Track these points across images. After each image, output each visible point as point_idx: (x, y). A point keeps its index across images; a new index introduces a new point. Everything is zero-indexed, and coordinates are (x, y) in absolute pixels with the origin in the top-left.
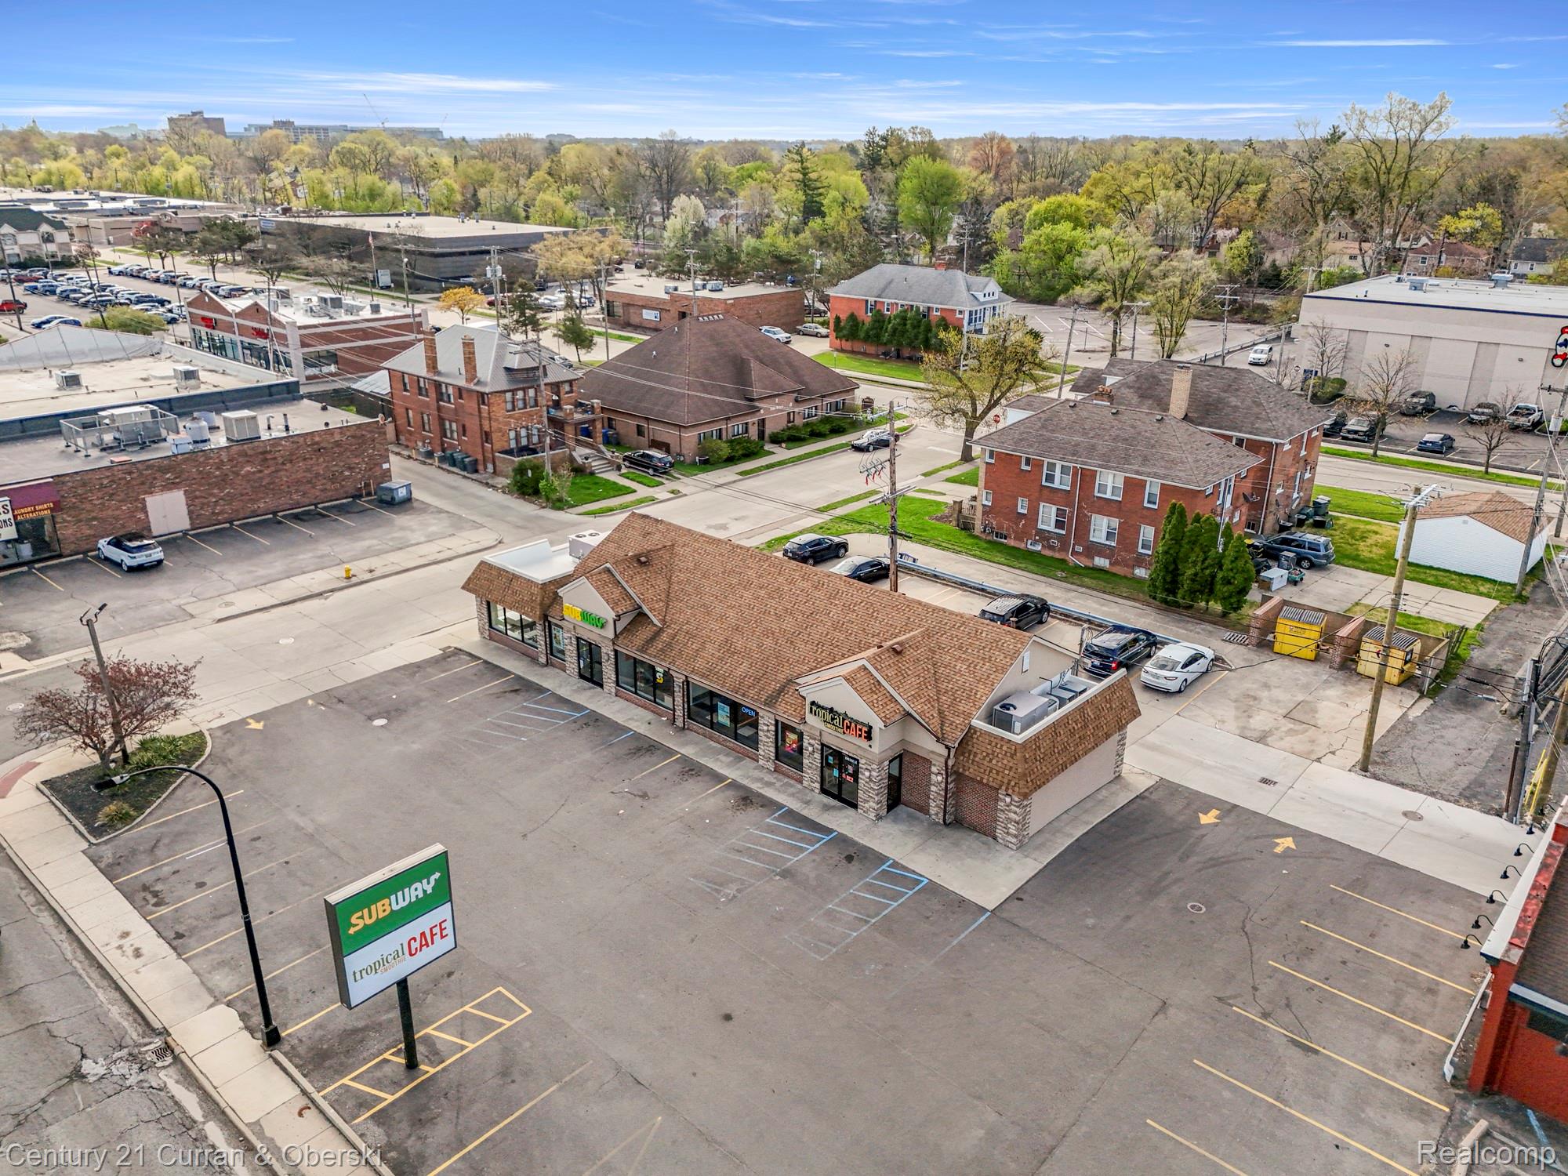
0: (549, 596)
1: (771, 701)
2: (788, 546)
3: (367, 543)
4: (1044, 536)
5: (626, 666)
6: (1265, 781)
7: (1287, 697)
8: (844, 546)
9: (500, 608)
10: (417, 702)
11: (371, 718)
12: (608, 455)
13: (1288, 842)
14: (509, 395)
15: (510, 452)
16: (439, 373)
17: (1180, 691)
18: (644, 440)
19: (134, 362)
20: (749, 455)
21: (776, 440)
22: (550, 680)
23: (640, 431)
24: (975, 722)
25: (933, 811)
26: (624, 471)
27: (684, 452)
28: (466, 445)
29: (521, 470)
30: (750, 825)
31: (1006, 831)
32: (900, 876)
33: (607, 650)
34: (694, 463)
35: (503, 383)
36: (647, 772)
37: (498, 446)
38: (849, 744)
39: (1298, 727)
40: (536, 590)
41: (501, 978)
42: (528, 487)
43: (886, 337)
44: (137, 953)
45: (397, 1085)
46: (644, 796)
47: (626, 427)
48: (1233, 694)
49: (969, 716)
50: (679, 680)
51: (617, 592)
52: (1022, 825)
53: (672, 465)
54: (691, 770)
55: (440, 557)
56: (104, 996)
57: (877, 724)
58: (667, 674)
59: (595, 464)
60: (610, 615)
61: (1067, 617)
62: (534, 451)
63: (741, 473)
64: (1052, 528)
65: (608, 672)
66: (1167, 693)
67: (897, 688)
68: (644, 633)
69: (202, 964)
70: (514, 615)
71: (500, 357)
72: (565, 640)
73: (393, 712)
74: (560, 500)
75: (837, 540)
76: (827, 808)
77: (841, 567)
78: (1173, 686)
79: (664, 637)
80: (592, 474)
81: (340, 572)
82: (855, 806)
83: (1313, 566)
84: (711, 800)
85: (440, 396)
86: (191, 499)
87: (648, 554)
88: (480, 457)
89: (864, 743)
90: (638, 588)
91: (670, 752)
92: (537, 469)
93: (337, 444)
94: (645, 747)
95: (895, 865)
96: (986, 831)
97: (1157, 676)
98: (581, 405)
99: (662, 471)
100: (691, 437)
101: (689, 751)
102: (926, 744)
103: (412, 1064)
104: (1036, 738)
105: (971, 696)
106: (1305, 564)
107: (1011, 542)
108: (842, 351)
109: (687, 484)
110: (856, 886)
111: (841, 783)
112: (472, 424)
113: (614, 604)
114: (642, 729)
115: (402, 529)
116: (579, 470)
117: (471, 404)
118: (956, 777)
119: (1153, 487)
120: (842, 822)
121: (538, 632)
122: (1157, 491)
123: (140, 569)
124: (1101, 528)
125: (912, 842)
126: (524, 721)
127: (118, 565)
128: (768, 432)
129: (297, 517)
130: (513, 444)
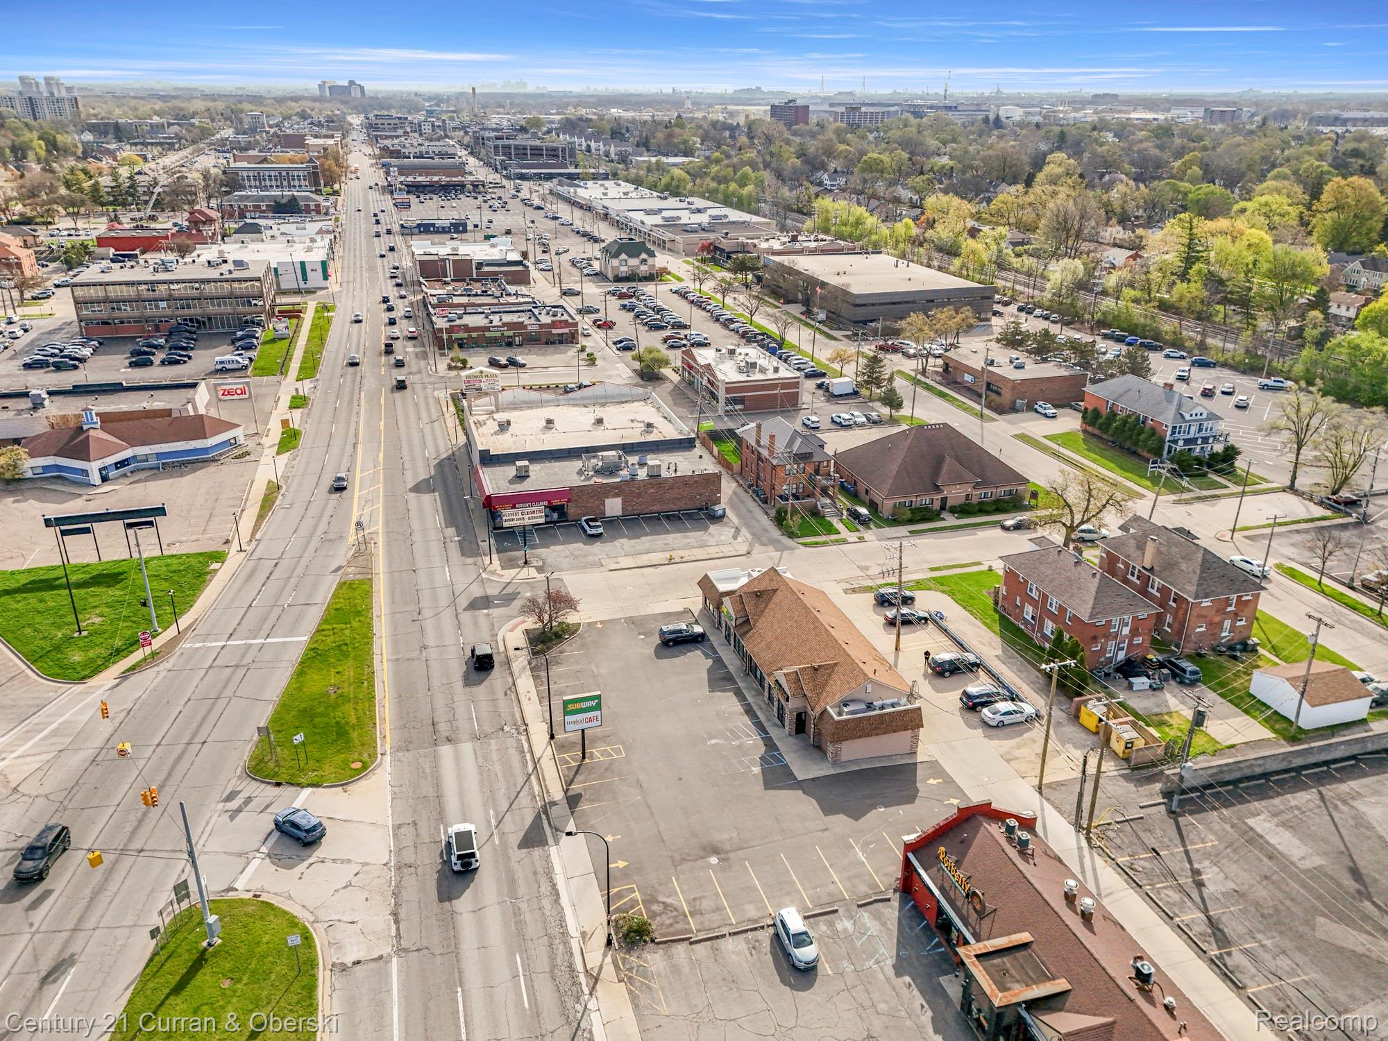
0: (721, 598)
1: (769, 674)
3: (688, 540)
5: (736, 642)
8: (913, 599)
11: (639, 634)
12: (839, 504)
13: (956, 802)
14: (788, 467)
15: (784, 497)
16: (760, 446)
17: (997, 726)
18: (867, 498)
20: (925, 520)
22: (714, 636)
23: (867, 492)
24: (828, 708)
25: (811, 739)
26: (843, 518)
27: (884, 512)
28: (764, 488)
29: (780, 510)
30: (741, 722)
31: (829, 755)
33: (733, 632)
34: (886, 520)
35: (786, 460)
36: (720, 689)
37: (777, 493)
38: (783, 700)
40: (718, 594)
41: (623, 743)
42: (780, 520)
43: (1113, 430)
44: (529, 698)
45: (577, 761)
47: (861, 488)
49: (828, 704)
50: (748, 653)
52: (835, 755)
53: (872, 520)
57: (790, 696)
58: (745, 650)
59: (828, 510)
60: (734, 616)
61: (989, 672)
62: (798, 498)
63: (913, 532)
65: (732, 640)
66: (984, 726)
67: (806, 684)
68: (746, 628)
72: (722, 621)
74: (793, 532)
75: (913, 594)
78: (993, 723)
80: (822, 517)
81: (667, 555)
82: (784, 727)
84: (735, 708)
85: (759, 459)
86: (624, 502)
87: (766, 591)
88: (768, 496)
89: (786, 703)
90: (751, 607)
92: (786, 513)
93: (696, 482)
95: (780, 753)
96: (825, 753)
97: (985, 714)
99: (864, 522)
100: (892, 503)
103: (584, 758)
104: (848, 720)
105: (834, 697)
106: (1174, 681)
107: (1012, 619)
108: (1086, 432)
109: (873, 533)
111: (782, 716)
112: (768, 478)
113: (737, 612)
115: (711, 534)
116: (815, 514)
117: (770, 469)
118: (817, 726)
119: (1070, 613)
122: (1071, 615)
124: (1049, 627)
125: (793, 748)
127: (585, 533)
128: (947, 506)
130: (787, 492)
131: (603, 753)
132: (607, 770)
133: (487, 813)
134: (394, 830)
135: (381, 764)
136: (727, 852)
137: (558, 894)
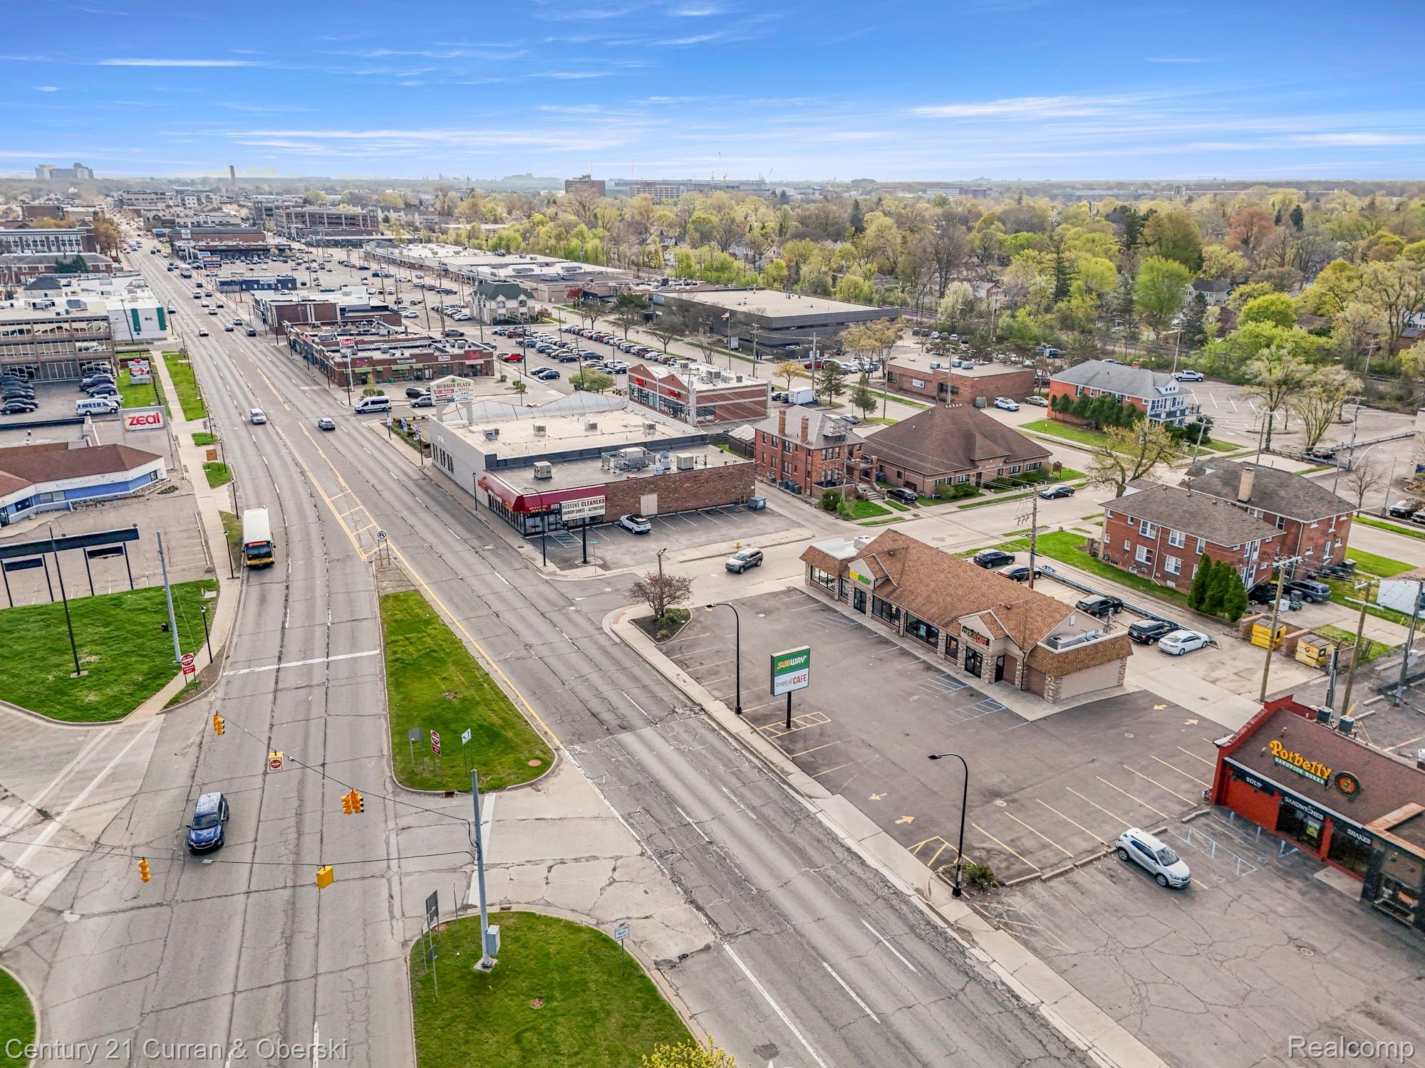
0: (844, 565)
1: (946, 625)
2: (977, 555)
3: (745, 530)
4: (1139, 565)
5: (878, 605)
6: (1203, 699)
7: (1240, 665)
8: (1013, 558)
9: (817, 570)
10: (778, 609)
11: (757, 613)
12: (878, 488)
13: (1195, 722)
14: (824, 451)
15: (820, 484)
16: (785, 435)
17: (1179, 655)
18: (901, 481)
19: (615, 413)
20: (968, 495)
21: (987, 487)
22: (839, 607)
23: (899, 475)
24: (1039, 643)
25: (1017, 683)
26: (887, 499)
27: (926, 491)
28: (798, 477)
29: (827, 496)
30: (929, 677)
31: (1048, 694)
32: (993, 704)
33: (869, 595)
34: (931, 498)
35: (821, 444)
36: (883, 652)
37: (814, 480)
38: (978, 647)
39: (1240, 679)
40: (836, 563)
41: (820, 709)
42: (830, 506)
43: (1088, 414)
44: (684, 681)
45: (782, 731)
46: (881, 660)
47: (891, 472)
48: (1211, 660)
49: (1037, 640)
50: (903, 612)
51: (877, 568)
52: (1056, 692)
53: (916, 498)
54: (904, 653)
55: (783, 541)
56: (676, 692)
57: (992, 638)
58: (897, 610)
59: (870, 494)
60: (872, 578)
61: (1134, 612)
62: (834, 484)
63: (960, 507)
64: (1143, 561)
65: (869, 606)
66: (1171, 654)
67: (1004, 624)
68: (888, 589)
69: (709, 688)
70: (824, 575)
71: (822, 427)
72: (849, 589)
73: (768, 612)
74: (847, 515)
75: (1008, 554)
76: (966, 676)
77: (1006, 570)
78: (1176, 651)
79: (898, 592)
80: (867, 500)
81: (734, 544)
82: (979, 677)
83: (1314, 602)
84: (911, 666)
85: (784, 447)
86: (660, 498)
87: (894, 551)
88: (803, 485)
89: (985, 647)
90: (888, 567)
91: (897, 645)
92: (836, 496)
93: (731, 474)
94: (884, 642)
95: (993, 700)
96: (1039, 694)
97: (1166, 644)
98: (865, 458)
99: (910, 501)
100: (930, 482)
101: (904, 646)
102: (1015, 651)
103: (788, 726)
104: (1067, 653)
105: (1040, 632)
106: (1309, 599)
107: (1120, 567)
108: (1056, 420)
109: (924, 511)
110: (973, 705)
111: (974, 665)
112: (801, 467)
113: (875, 573)
114: (883, 634)
115: (762, 524)
116: (859, 497)
117: (802, 455)
118: (1027, 666)
119: (1201, 543)
120: (973, 682)
121: (836, 584)
122: (1203, 545)
123: (641, 533)
124: (1172, 564)
125: (1003, 694)
126: (827, 623)
127: (630, 530)
128: (982, 481)
129: (707, 512)
130: (823, 479)
131: (805, 720)
132: (821, 735)
133: (721, 792)
134: (627, 821)
135: (561, 760)
136: (1010, 794)
137: (860, 858)
